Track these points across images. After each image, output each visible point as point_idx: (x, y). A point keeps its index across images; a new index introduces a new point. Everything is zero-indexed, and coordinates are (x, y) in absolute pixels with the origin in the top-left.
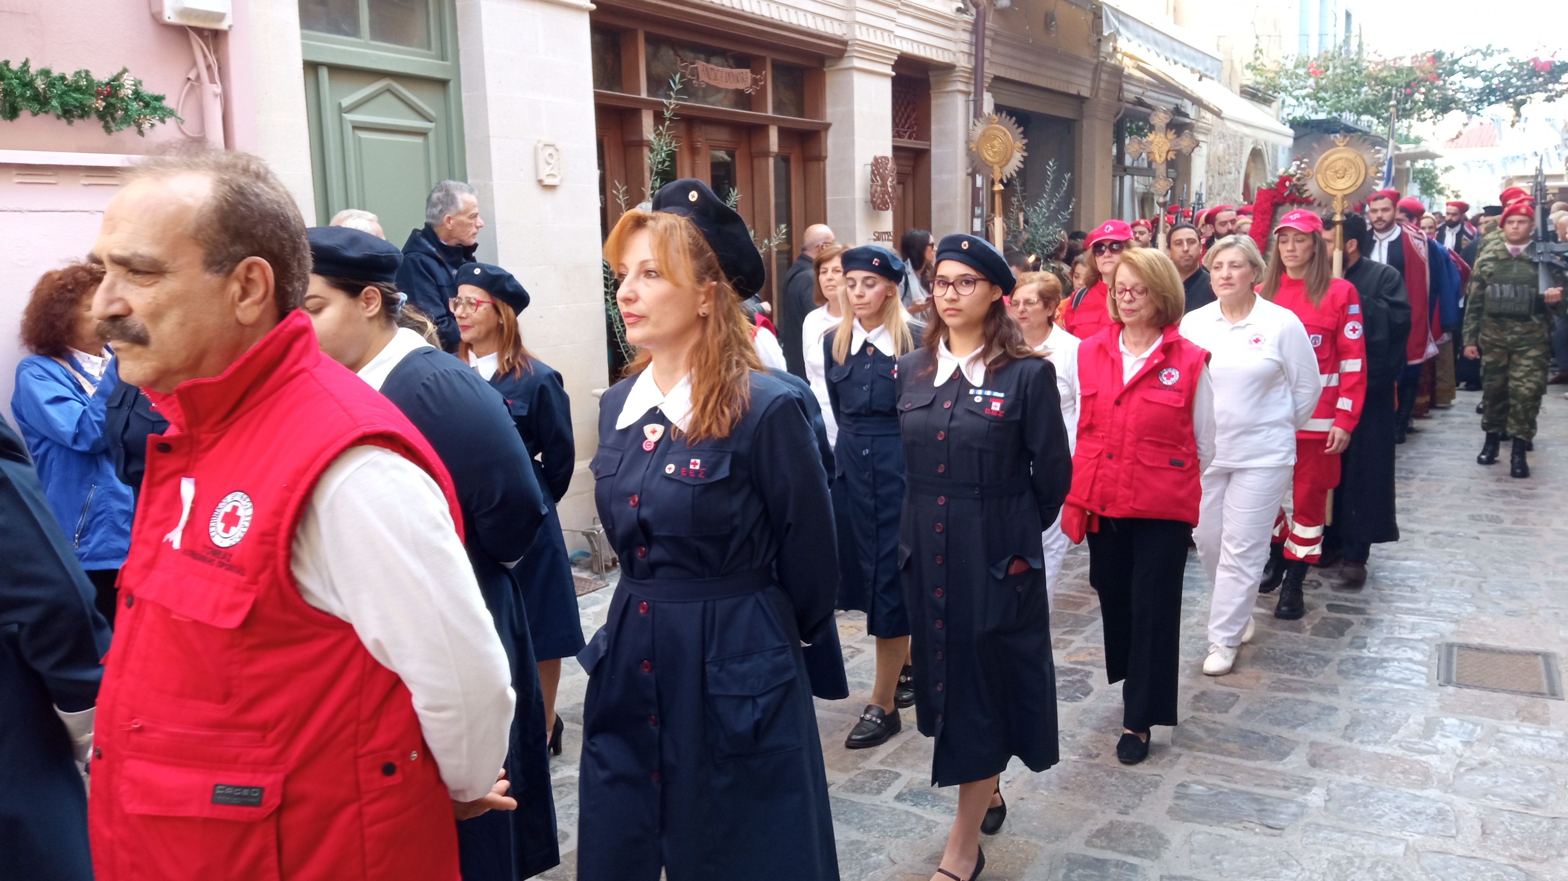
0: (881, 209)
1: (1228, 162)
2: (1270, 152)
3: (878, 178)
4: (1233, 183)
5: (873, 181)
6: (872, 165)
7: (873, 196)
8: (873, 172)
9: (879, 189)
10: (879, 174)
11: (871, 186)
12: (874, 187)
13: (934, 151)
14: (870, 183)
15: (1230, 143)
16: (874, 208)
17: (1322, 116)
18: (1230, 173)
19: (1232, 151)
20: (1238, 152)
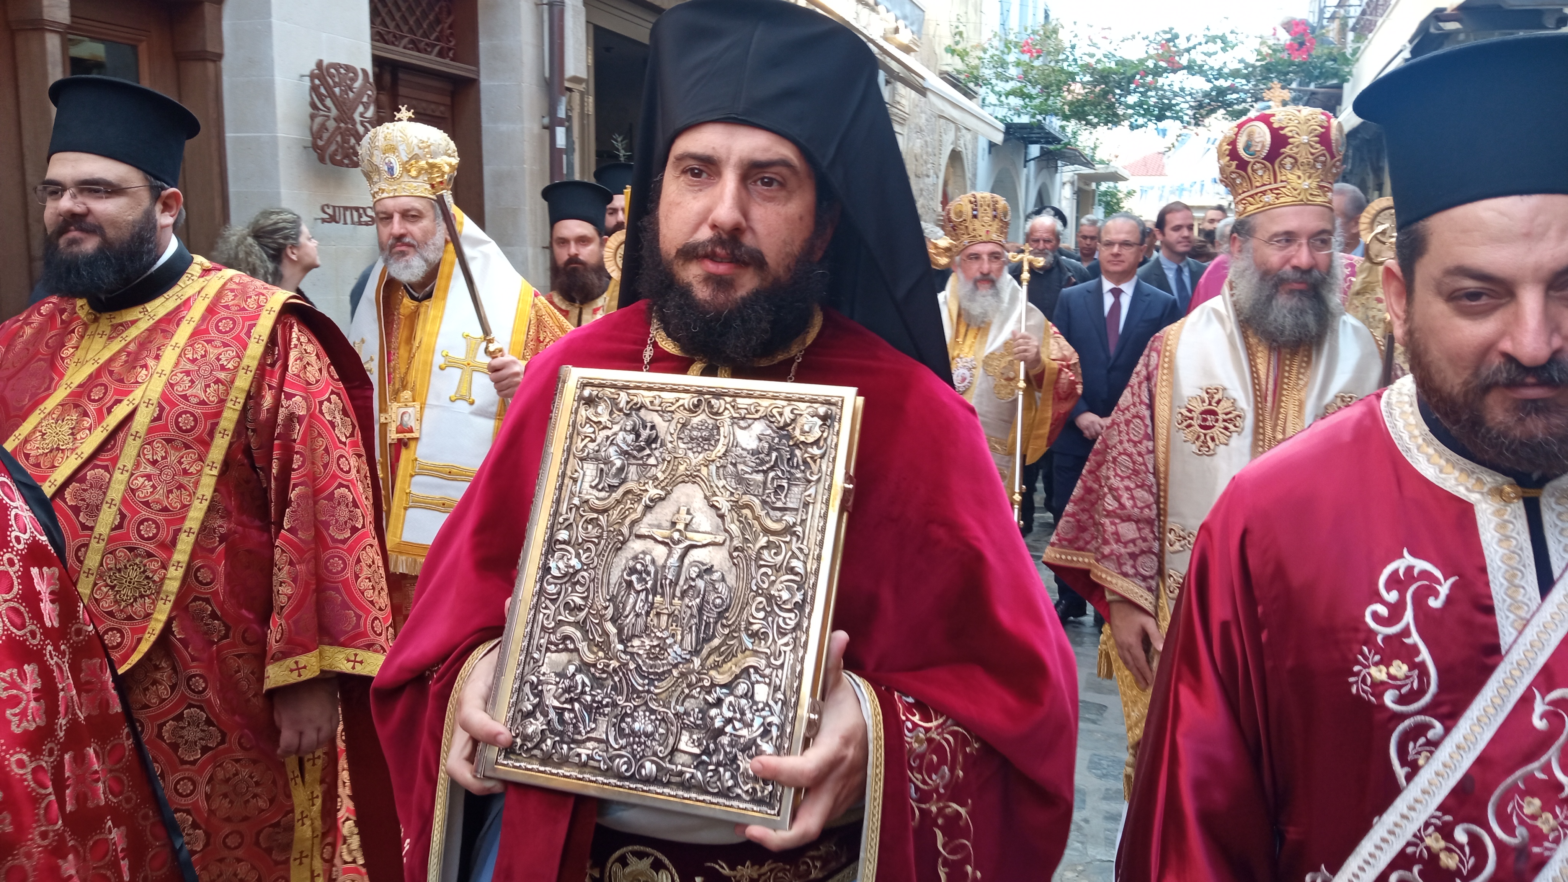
0: (340, 164)
1: (926, 162)
2: (970, 157)
3: (328, 102)
4: (931, 188)
5: (313, 106)
6: (312, 76)
7: (316, 135)
8: (314, 89)
9: (331, 124)
10: (332, 95)
11: (312, 117)
12: (319, 120)
13: (485, 83)
14: (310, 110)
15: (928, 139)
16: (322, 160)
17: (1025, 119)
18: (928, 176)
19: (930, 150)
20: (937, 152)
